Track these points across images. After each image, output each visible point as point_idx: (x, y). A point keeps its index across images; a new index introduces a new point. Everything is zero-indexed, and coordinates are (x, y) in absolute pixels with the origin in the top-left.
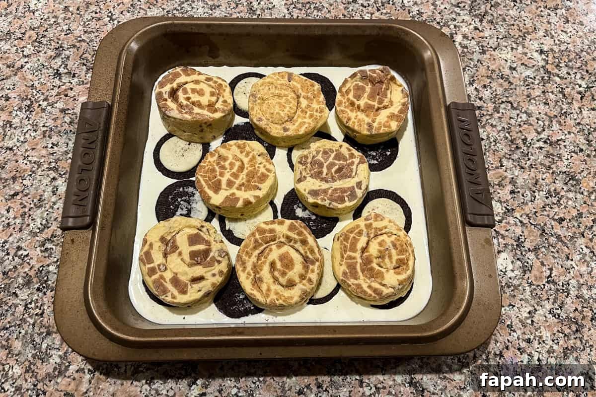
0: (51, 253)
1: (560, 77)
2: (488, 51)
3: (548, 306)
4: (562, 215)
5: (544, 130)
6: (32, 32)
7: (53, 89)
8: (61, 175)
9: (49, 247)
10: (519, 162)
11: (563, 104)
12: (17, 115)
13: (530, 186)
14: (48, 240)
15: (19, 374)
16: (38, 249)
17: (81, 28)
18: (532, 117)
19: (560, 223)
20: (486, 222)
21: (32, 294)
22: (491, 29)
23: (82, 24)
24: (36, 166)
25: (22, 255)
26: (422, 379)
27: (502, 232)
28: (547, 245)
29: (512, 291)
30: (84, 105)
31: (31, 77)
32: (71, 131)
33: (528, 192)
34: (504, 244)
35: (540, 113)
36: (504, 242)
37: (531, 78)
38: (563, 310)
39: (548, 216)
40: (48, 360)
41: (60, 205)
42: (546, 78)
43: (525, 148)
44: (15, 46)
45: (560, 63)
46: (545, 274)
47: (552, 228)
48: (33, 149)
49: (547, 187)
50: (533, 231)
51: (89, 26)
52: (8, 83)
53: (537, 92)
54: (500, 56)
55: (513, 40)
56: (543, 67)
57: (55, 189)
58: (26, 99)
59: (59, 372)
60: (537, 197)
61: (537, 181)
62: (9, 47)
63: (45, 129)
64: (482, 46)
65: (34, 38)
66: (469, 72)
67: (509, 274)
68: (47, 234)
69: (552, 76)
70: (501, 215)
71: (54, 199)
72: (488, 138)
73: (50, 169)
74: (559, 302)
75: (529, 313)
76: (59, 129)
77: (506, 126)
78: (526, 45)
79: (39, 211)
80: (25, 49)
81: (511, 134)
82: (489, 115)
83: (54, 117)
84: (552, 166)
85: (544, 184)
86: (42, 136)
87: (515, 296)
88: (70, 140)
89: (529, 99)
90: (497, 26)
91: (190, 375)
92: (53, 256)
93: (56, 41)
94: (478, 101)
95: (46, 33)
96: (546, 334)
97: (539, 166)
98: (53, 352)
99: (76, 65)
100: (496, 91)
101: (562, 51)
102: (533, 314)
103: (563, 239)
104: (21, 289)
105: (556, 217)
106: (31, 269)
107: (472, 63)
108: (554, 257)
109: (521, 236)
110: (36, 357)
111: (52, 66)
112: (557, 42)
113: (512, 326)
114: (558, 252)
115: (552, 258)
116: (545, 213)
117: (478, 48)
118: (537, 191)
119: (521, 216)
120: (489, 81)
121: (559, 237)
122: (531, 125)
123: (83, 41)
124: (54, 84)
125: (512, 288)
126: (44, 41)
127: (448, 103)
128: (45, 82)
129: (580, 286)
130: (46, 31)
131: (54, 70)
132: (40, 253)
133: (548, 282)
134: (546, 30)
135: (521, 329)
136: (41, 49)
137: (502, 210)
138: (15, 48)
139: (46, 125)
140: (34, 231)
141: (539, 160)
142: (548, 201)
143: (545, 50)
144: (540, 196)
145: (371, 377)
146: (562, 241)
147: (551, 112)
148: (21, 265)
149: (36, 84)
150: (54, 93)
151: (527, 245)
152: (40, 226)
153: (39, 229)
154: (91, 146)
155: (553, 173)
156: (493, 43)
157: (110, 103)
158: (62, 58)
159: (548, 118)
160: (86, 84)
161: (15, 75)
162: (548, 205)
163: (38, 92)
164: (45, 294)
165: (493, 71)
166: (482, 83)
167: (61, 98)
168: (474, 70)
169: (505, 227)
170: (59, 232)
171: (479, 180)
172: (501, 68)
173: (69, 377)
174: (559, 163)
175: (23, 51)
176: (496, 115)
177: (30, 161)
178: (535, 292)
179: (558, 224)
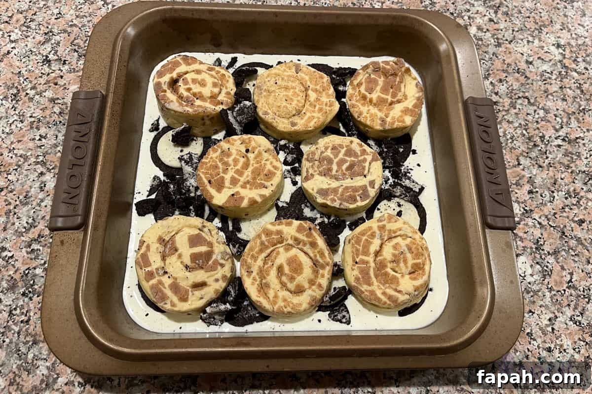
0: (38, 255)
1: (578, 73)
2: (503, 43)
3: (569, 312)
4: (581, 217)
5: (562, 128)
6: (20, 16)
7: (41, 77)
8: (49, 170)
9: (36, 248)
10: (536, 160)
11: (581, 100)
13: (549, 185)
14: (35, 240)
15: (3, 387)
16: (24, 250)
17: (72, 12)
18: (549, 113)
19: (580, 225)
20: (507, 225)
21: (17, 299)
22: (506, 21)
23: (74, 7)
24: (22, 160)
25: (6, 256)
26: (438, 391)
27: (521, 234)
28: (567, 248)
29: (532, 296)
30: (75, 94)
31: (18, 64)
32: (60, 122)
33: (546, 193)
34: (523, 247)
35: (557, 109)
36: (522, 245)
37: (548, 73)
38: (584, 317)
39: (568, 217)
40: (34, 371)
41: (48, 202)
42: (563, 73)
43: (543, 146)
45: (577, 57)
46: (565, 279)
47: (572, 231)
48: (19, 141)
49: (566, 187)
50: (552, 234)
51: (82, 10)
53: (554, 88)
54: (516, 49)
55: (529, 33)
56: (560, 61)
57: (43, 185)
58: (12, 87)
59: (46, 385)
60: (556, 197)
61: (556, 181)
63: (33, 119)
64: (498, 39)
65: (22, 22)
66: (484, 66)
67: (529, 279)
68: (33, 234)
69: (569, 71)
70: (519, 216)
71: (41, 196)
72: (505, 135)
73: (37, 163)
74: (580, 309)
75: (550, 320)
76: (47, 119)
77: (523, 123)
78: (543, 38)
79: (25, 209)
80: (12, 34)
81: (528, 131)
82: (506, 111)
83: (42, 107)
84: (571, 165)
85: (563, 183)
86: (29, 127)
87: (534, 302)
88: (59, 132)
89: (546, 94)
90: (513, 19)
91: (190, 388)
92: (40, 258)
93: (46, 25)
94: (494, 96)
95: (34, 17)
96: (567, 343)
97: (557, 165)
98: (40, 363)
99: (67, 51)
100: (512, 85)
101: (580, 45)
102: (554, 322)
103: (584, 241)
104: (5, 294)
105: (576, 219)
106: (16, 271)
107: (487, 56)
108: (574, 260)
109: (540, 238)
110: (22, 369)
111: (41, 52)
112: (574, 36)
113: (532, 335)
114: (578, 255)
115: (572, 262)
116: (565, 214)
117: (493, 41)
118: (555, 191)
119: (540, 218)
120: (505, 75)
121: (579, 240)
122: (549, 121)
123: (75, 25)
124: (43, 71)
125: (532, 294)
126: (33, 25)
127: (466, 98)
128: (33, 69)
130: (35, 14)
131: (43, 56)
132: (25, 254)
133: (569, 287)
134: (562, 23)
135: (541, 337)
136: (29, 34)
137: (520, 210)
139: (34, 115)
140: (19, 230)
141: (558, 159)
142: (567, 202)
143: (562, 44)
144: (559, 196)
145: (384, 389)
146: (582, 244)
147: (570, 109)
148: (5, 267)
149: (23, 71)
150: (42, 81)
151: (547, 248)
152: (26, 225)
153: (25, 228)
154: (82, 139)
155: (571, 172)
156: (508, 35)
157: (104, 93)
158: (52, 44)
159: (566, 115)
160: (78, 71)
162: (567, 206)
163: (25, 80)
164: (31, 300)
165: (509, 65)
166: (498, 77)
167: (50, 86)
168: (489, 64)
169: (523, 229)
170: (47, 232)
171: (499, 179)
172: (517, 62)
173: (57, 390)
174: (578, 162)
175: (10, 36)
176: (513, 111)
177: (16, 155)
178: (555, 298)
179: (578, 226)
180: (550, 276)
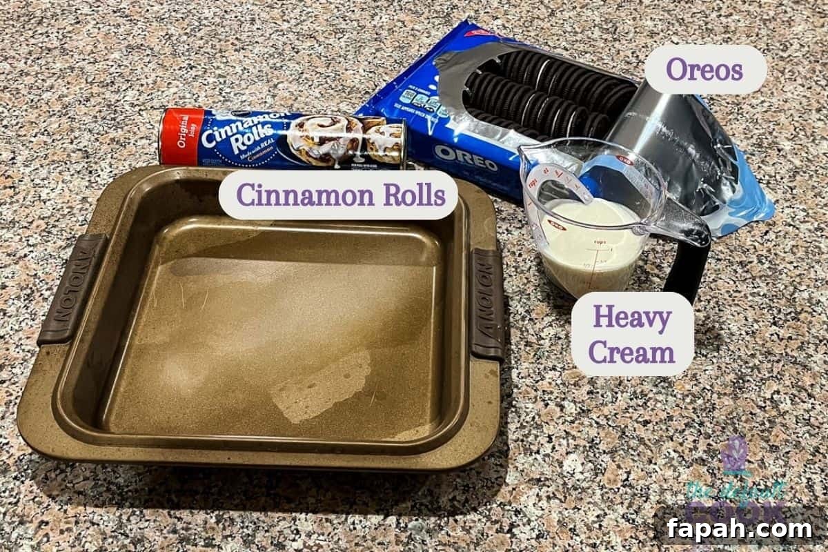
1: (660, 278)
3: (621, 510)
4: (647, 418)
6: (41, 222)
12: (13, 304)
13: (613, 387)
19: (644, 426)
27: (574, 433)
28: (626, 448)
29: (579, 493)
31: (34, 266)
33: (609, 393)
34: (575, 445)
36: (575, 443)
38: (640, 515)
39: (631, 418)
44: (18, 235)
46: (621, 477)
47: (635, 431)
48: (28, 338)
49: (633, 389)
50: (611, 433)
52: (7, 272)
58: (26, 288)
60: (620, 398)
61: (621, 382)
62: (12, 236)
65: (43, 228)
67: (578, 476)
70: (575, 416)
72: (568, 338)
74: (635, 507)
75: (598, 516)
80: (30, 238)
85: (630, 385)
87: (582, 499)
93: (69, 231)
95: (57, 223)
96: (616, 540)
102: (602, 518)
103: (647, 442)
105: (641, 420)
106: (10, 457)
108: (633, 460)
109: (596, 437)
111: (61, 256)
113: (575, 530)
114: (638, 455)
115: (631, 461)
116: (627, 415)
118: (619, 392)
119: (598, 417)
121: (641, 440)
126: (54, 231)
128: (51, 271)
129: (663, 491)
130: (58, 221)
133: (624, 486)
135: (585, 533)
136: (50, 239)
137: (576, 410)
138: (19, 237)
142: (632, 403)
144: (623, 400)
146: (645, 444)
149: (40, 273)
151: (602, 447)
161: (15, 264)
162: (632, 407)
163: (41, 281)
164: (23, 483)
169: (577, 428)
175: (28, 241)
177: (23, 350)
178: (607, 495)
179: (641, 426)
180: (603, 474)
